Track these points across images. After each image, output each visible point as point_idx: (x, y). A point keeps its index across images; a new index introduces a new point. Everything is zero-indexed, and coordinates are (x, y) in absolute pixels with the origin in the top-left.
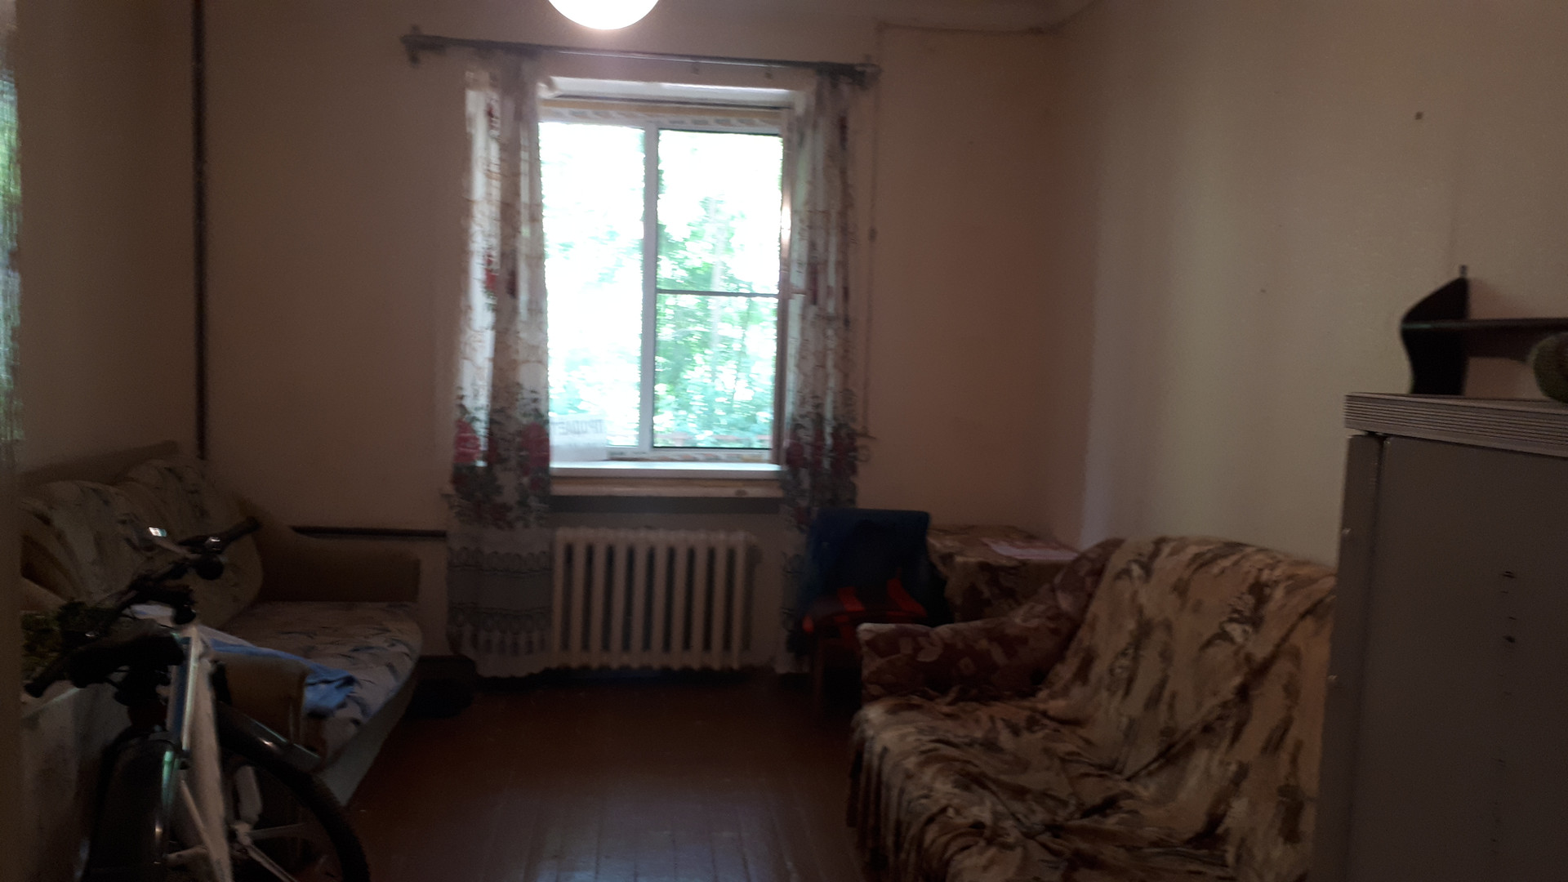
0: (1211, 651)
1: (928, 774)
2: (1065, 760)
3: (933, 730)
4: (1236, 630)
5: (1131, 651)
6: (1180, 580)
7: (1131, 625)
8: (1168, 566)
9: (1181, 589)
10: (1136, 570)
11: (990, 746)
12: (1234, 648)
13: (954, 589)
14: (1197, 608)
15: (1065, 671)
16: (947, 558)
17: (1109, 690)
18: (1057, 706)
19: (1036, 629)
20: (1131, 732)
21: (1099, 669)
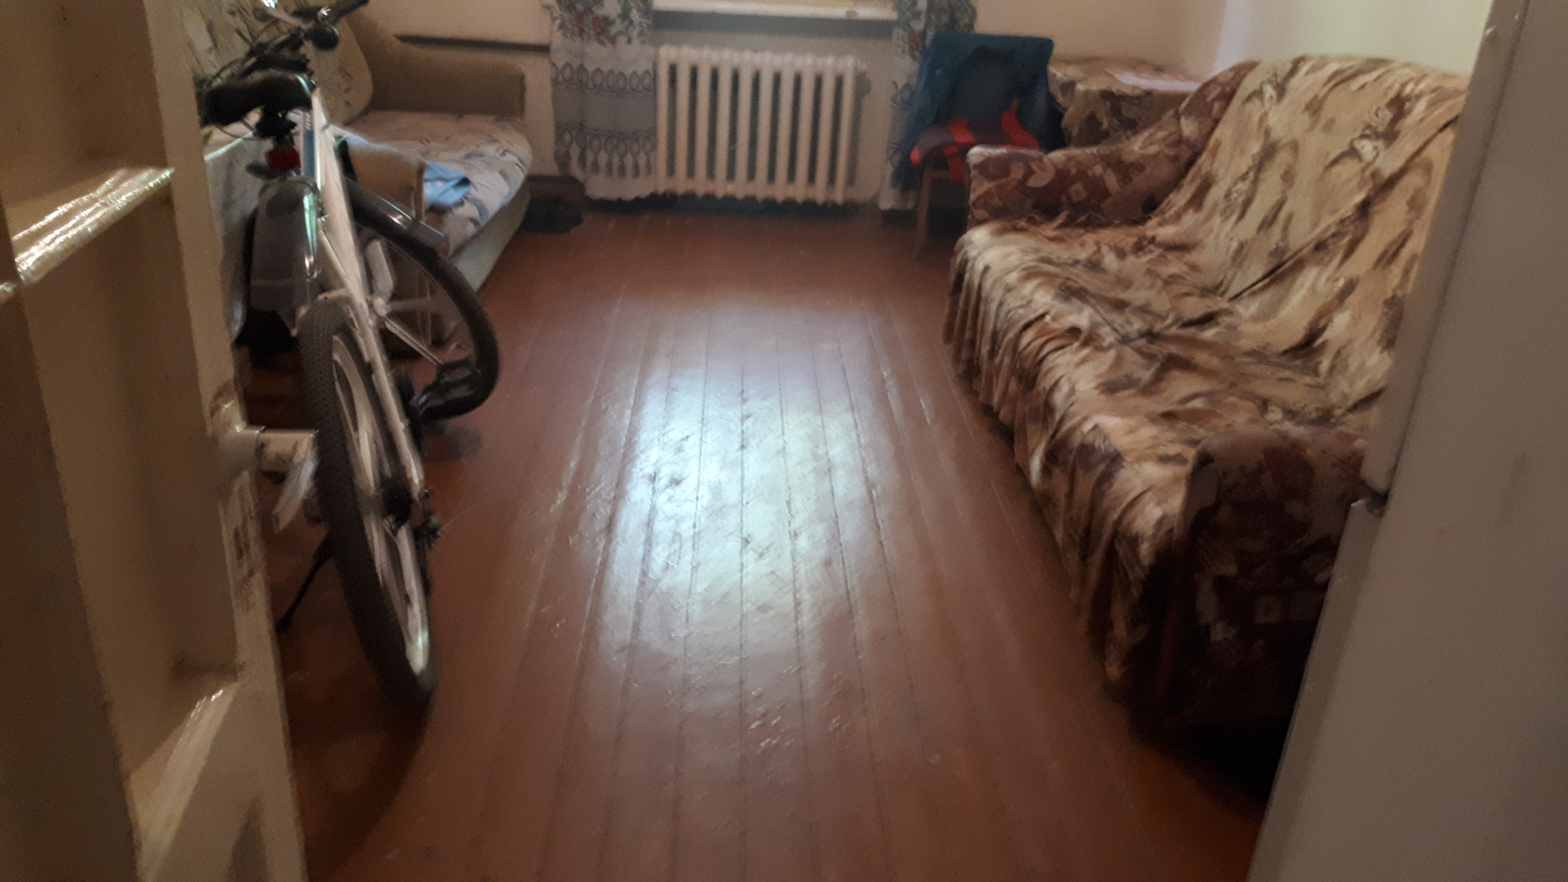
0: (1336, 170)
1: (1030, 286)
2: (1170, 281)
3: (1037, 250)
4: (1367, 148)
5: (1251, 175)
6: (1316, 97)
7: (1255, 148)
8: (1304, 85)
9: (1314, 107)
10: (1269, 91)
11: (1094, 265)
12: (1362, 165)
13: (1072, 116)
14: (1329, 127)
15: (1180, 198)
16: (1069, 86)
17: (1222, 215)
18: (1167, 232)
19: (1155, 156)
20: (1240, 254)
21: (1216, 194)
